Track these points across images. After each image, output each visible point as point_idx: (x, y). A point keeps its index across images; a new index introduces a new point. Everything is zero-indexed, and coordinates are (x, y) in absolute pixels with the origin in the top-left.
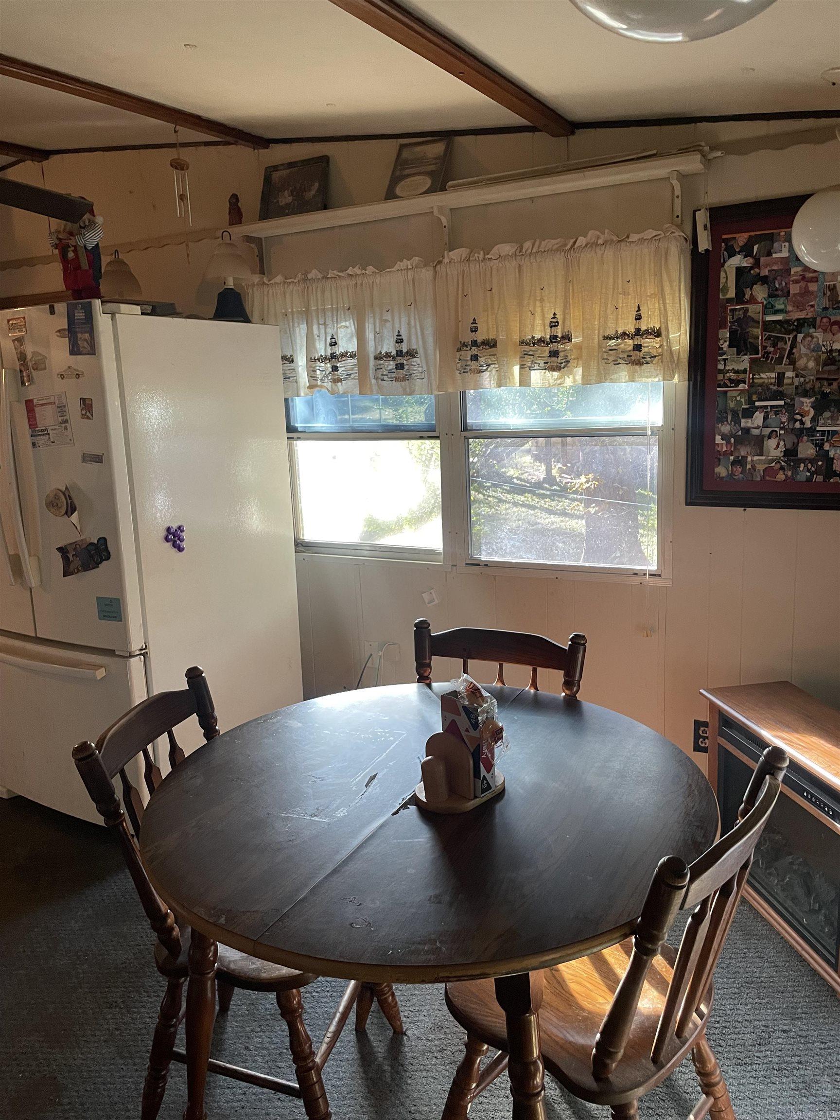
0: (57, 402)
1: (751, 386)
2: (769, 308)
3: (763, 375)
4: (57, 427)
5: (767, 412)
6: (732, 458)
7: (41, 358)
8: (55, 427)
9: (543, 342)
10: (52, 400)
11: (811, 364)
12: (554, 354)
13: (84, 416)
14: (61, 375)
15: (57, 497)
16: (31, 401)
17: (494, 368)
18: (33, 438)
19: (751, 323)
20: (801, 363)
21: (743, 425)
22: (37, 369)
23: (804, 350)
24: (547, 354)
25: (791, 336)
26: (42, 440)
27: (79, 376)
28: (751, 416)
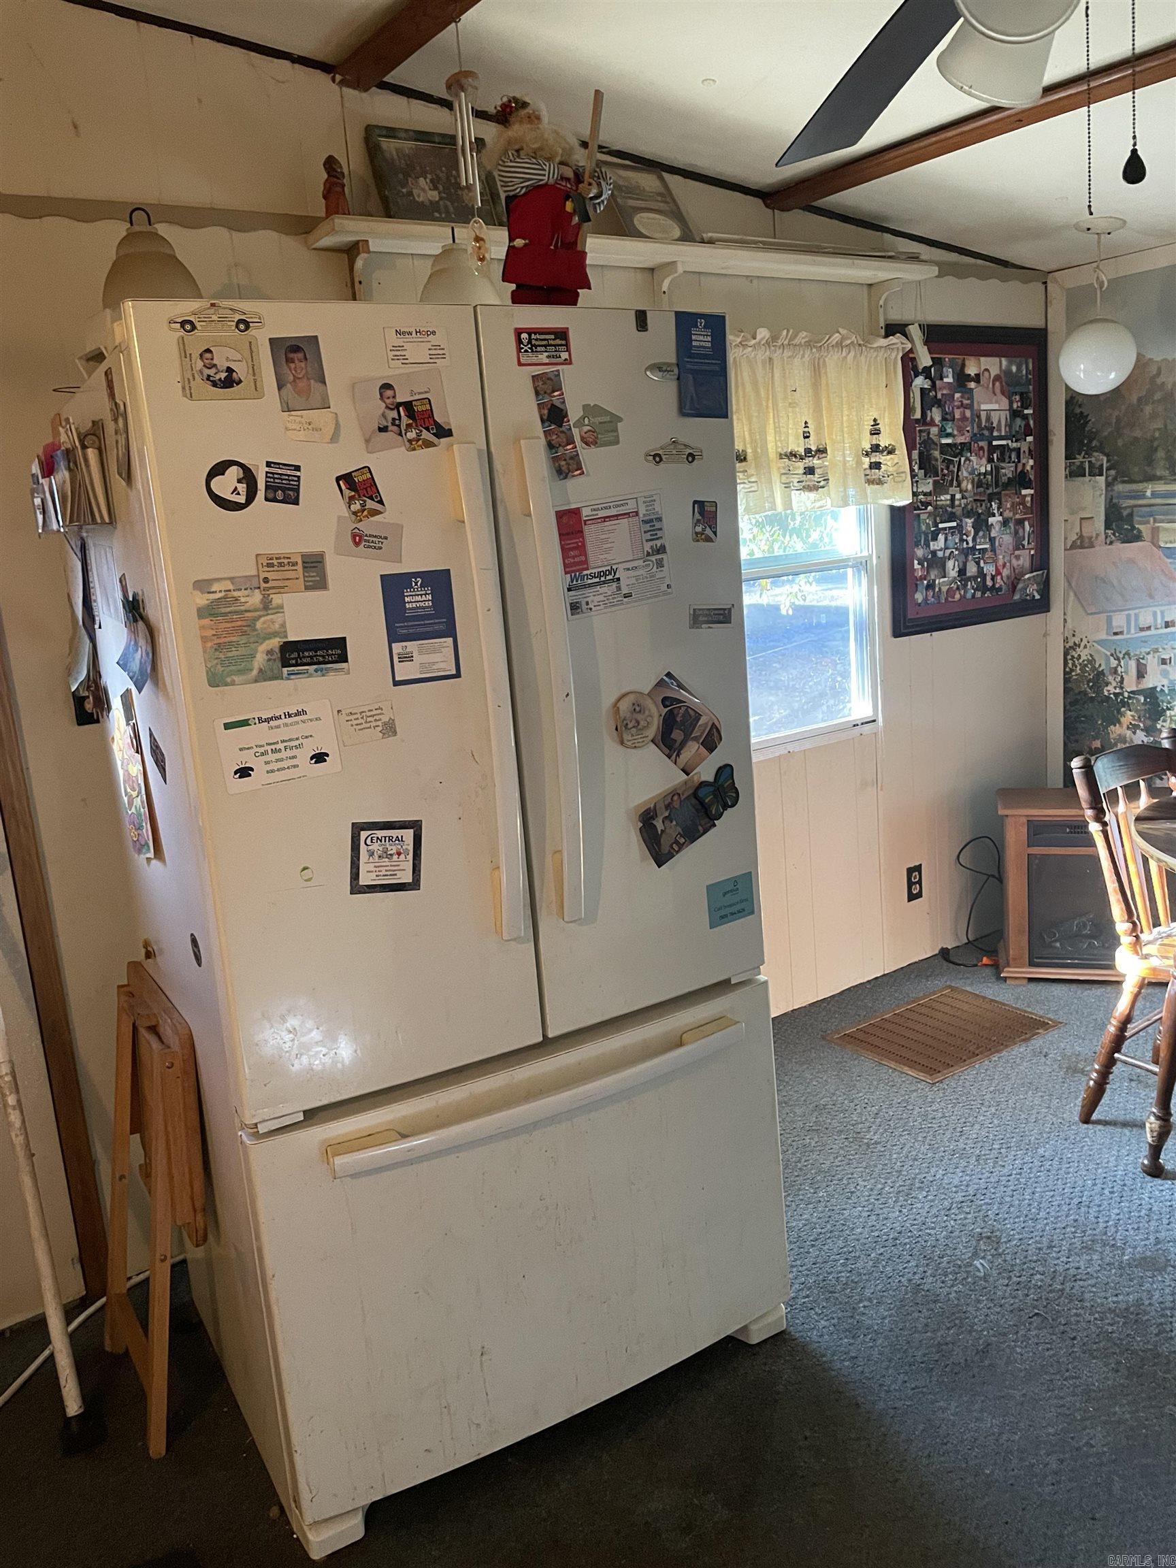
0: (642, 512)
1: (936, 508)
2: (943, 433)
3: (942, 498)
4: (640, 563)
5: (946, 534)
6: (925, 582)
7: (608, 419)
8: (636, 564)
9: (795, 456)
10: (631, 507)
11: (970, 487)
12: (810, 471)
13: (699, 537)
14: (655, 456)
15: (637, 708)
16: (576, 512)
17: (743, 488)
18: (571, 593)
19: (933, 446)
20: (964, 485)
21: (932, 548)
22: (595, 443)
23: (965, 474)
24: (801, 471)
25: (957, 459)
26: (594, 596)
27: (694, 459)
28: (935, 539)
